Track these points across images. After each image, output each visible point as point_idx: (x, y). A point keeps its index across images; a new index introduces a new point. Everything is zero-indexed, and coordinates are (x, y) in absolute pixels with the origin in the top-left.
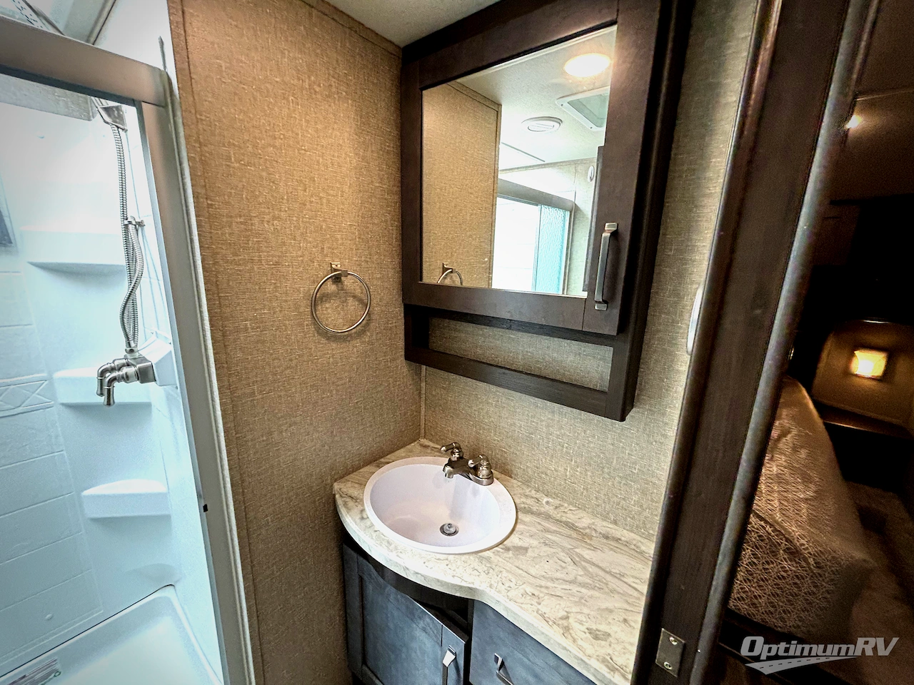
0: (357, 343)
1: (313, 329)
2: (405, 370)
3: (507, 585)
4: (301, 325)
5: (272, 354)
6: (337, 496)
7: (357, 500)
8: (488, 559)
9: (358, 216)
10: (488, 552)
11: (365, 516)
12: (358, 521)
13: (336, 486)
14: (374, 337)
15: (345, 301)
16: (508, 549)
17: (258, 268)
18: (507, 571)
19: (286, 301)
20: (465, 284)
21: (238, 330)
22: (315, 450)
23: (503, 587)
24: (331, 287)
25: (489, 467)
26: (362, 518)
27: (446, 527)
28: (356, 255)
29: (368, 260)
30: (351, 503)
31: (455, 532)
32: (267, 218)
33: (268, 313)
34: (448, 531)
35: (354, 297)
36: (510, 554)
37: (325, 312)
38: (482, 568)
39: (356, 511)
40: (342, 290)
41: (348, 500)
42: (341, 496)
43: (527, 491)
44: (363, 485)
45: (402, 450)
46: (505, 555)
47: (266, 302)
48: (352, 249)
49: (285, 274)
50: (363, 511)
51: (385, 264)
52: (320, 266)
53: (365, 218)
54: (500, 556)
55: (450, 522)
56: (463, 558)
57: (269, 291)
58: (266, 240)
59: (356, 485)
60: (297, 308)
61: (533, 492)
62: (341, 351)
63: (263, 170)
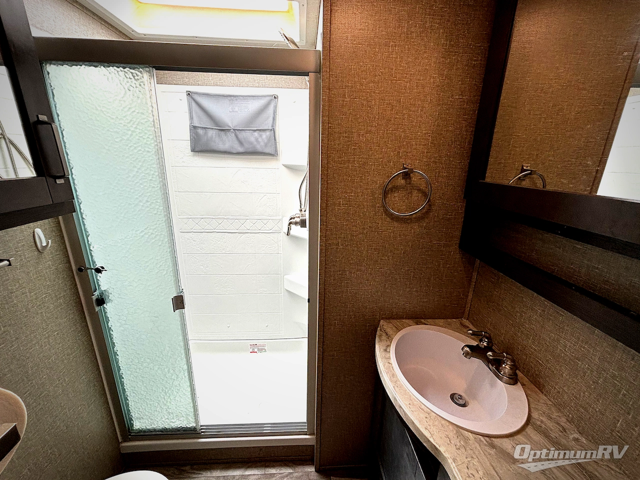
0: (416, 226)
1: (382, 210)
2: (458, 256)
3: (470, 472)
4: (374, 206)
5: (352, 222)
6: (379, 329)
7: (389, 338)
8: (466, 440)
9: (434, 126)
10: (470, 434)
11: (388, 350)
12: (382, 350)
13: (382, 322)
14: (432, 224)
15: (411, 193)
16: (493, 446)
17: (352, 166)
18: (479, 462)
19: (367, 189)
20: (549, 188)
21: (334, 204)
22: (371, 292)
23: (466, 470)
24: (401, 182)
25: (514, 367)
26: (386, 350)
27: (457, 396)
28: (426, 157)
29: (437, 161)
30: (384, 337)
31: (464, 405)
32: (362, 132)
33: (354, 196)
34: (458, 400)
35: (419, 190)
36: (493, 452)
37: (393, 199)
38: (455, 441)
39: (385, 343)
40: (410, 184)
41: (384, 334)
42: (381, 330)
43: (555, 415)
44: (398, 330)
45: (442, 320)
46: (487, 448)
47: (354, 189)
48: (423, 152)
49: (369, 171)
50: (389, 346)
51: (453, 165)
52: (394, 165)
53: (440, 126)
54: (480, 445)
55: (462, 394)
56: (443, 422)
57: (357, 182)
58: (360, 148)
59: (394, 328)
60: (373, 193)
61: (564, 419)
62: (401, 229)
63: (364, 100)
